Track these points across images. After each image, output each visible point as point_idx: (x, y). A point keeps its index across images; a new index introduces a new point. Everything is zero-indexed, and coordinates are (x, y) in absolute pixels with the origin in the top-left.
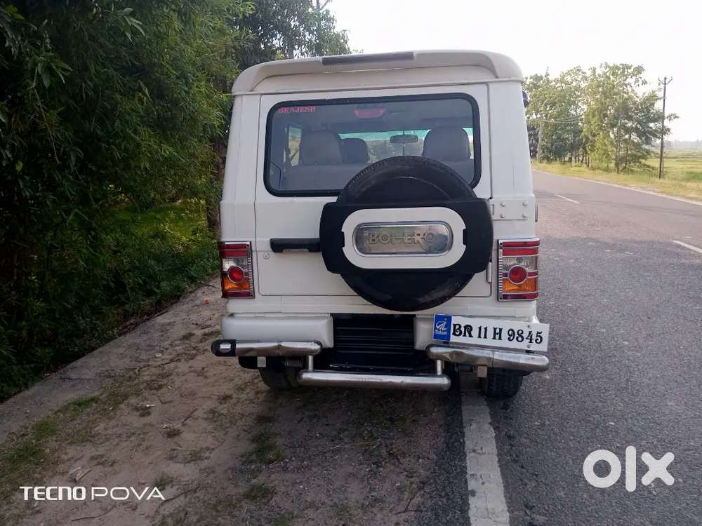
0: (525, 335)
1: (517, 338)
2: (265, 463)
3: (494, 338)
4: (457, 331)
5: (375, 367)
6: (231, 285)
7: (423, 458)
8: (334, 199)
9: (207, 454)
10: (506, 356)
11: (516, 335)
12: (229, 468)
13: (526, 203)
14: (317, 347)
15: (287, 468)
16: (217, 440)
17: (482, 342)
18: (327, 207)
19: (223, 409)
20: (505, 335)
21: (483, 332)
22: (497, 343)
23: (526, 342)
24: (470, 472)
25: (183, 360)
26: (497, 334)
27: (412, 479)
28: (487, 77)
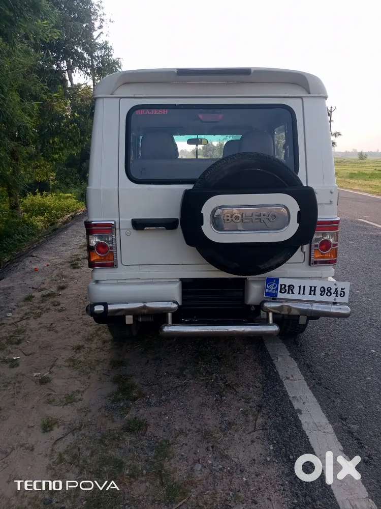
0: (333, 291)
1: (327, 294)
2: (131, 400)
3: (310, 294)
4: (284, 289)
5: (219, 320)
6: (96, 257)
7: (252, 387)
8: (190, 187)
9: (79, 396)
10: (321, 307)
11: (326, 292)
12: (102, 407)
13: (333, 191)
14: (175, 306)
15: (151, 403)
16: (84, 384)
17: (301, 297)
18: (187, 192)
19: (80, 356)
20: (318, 292)
21: (302, 290)
22: (312, 298)
23: (333, 296)
24: (291, 395)
25: (32, 318)
26: (313, 291)
27: (250, 404)
28: (301, 93)
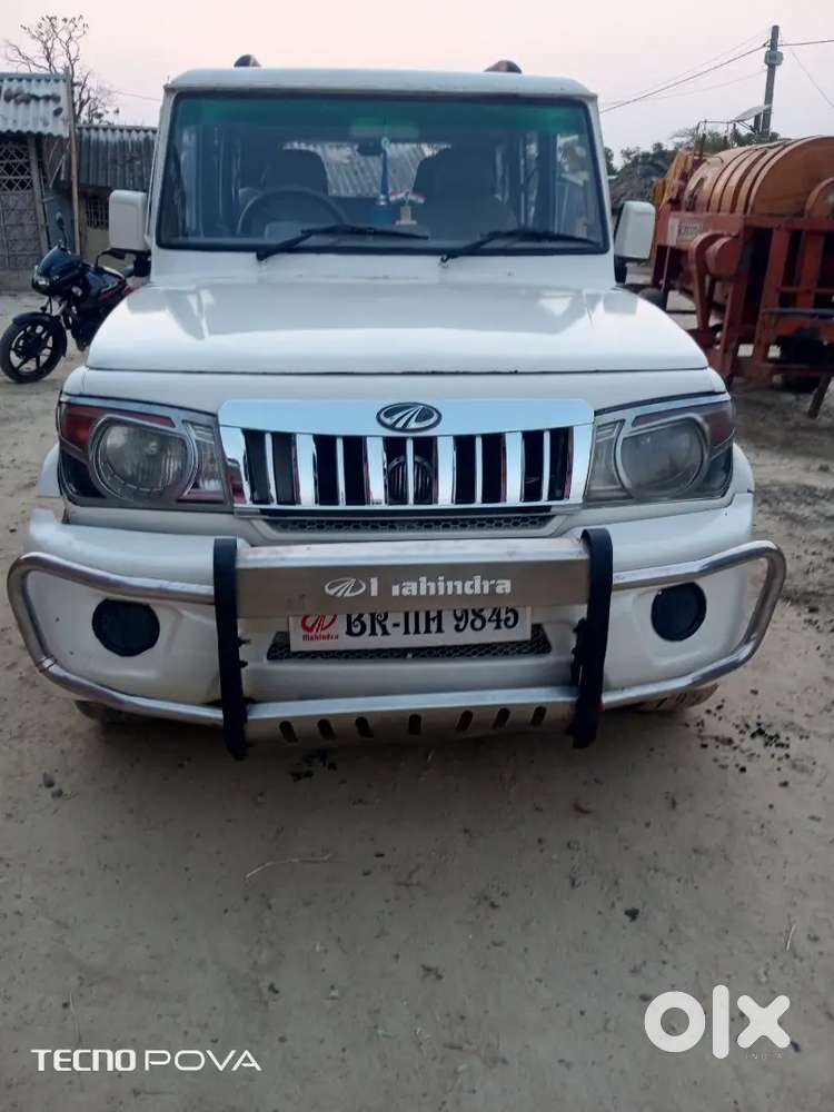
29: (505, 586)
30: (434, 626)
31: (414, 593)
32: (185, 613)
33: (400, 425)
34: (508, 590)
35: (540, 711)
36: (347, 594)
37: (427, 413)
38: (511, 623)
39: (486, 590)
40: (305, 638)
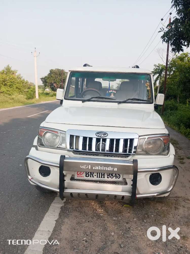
29: (116, 169)
30: (103, 176)
31: (98, 169)
32: (55, 169)
33: (100, 136)
34: (116, 170)
35: (123, 197)
36: (84, 168)
37: (105, 134)
38: (119, 177)
39: (112, 170)
40: (77, 176)
